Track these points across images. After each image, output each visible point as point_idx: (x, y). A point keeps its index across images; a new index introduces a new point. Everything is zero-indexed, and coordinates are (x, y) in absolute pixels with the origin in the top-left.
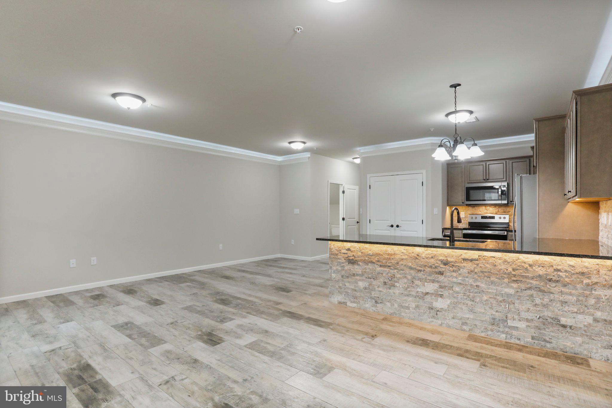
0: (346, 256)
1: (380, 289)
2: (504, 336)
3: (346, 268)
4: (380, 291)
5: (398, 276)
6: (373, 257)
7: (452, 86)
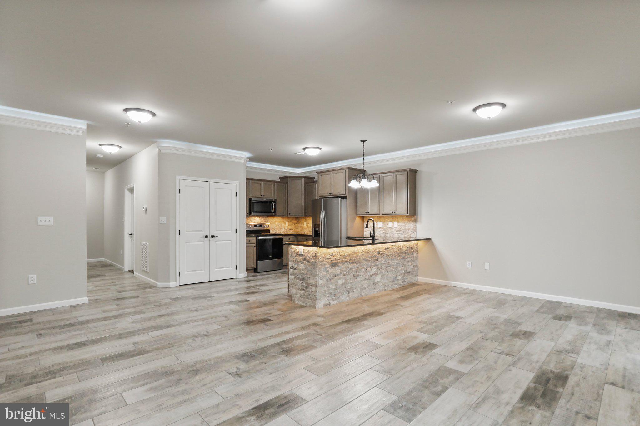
0: (330, 261)
1: (351, 281)
2: (396, 286)
3: (330, 272)
4: (351, 283)
5: (360, 267)
6: (347, 257)
7: (361, 141)
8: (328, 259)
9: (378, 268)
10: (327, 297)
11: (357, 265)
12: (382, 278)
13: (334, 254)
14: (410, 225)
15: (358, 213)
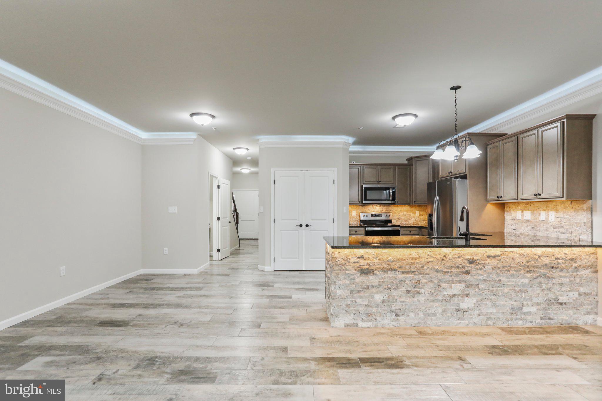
0: (358, 265)
1: (403, 299)
3: (357, 280)
4: (403, 302)
5: (423, 281)
6: (393, 263)
7: (452, 88)
8: (354, 263)
9: (467, 287)
10: (352, 315)
11: (416, 277)
12: (479, 303)
13: (365, 256)
15: (489, 198)
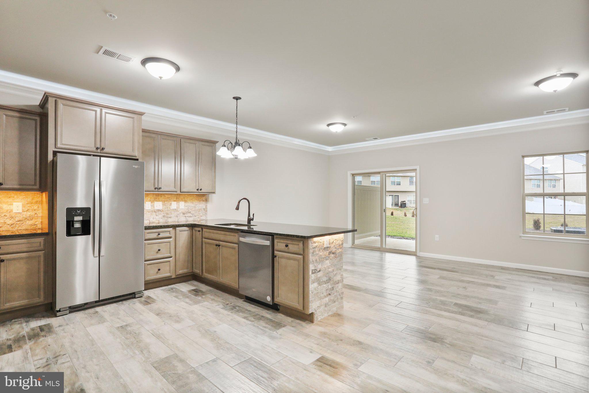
14: (201, 205)
